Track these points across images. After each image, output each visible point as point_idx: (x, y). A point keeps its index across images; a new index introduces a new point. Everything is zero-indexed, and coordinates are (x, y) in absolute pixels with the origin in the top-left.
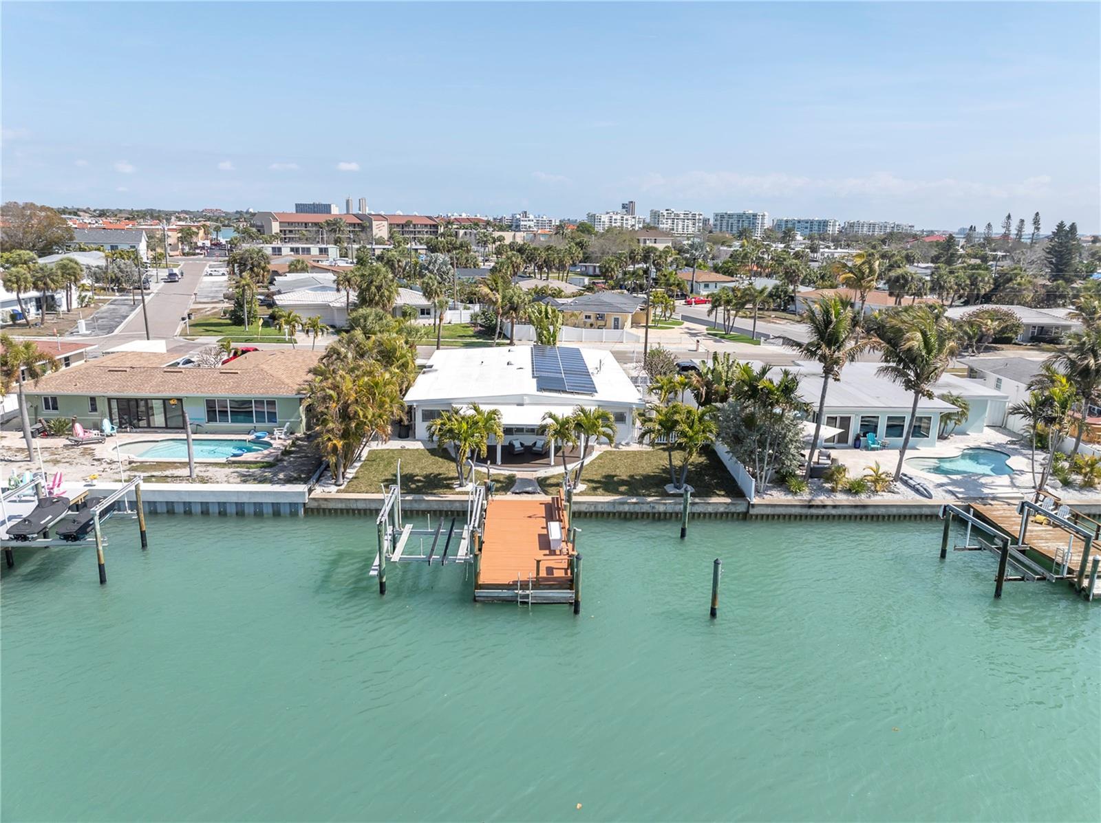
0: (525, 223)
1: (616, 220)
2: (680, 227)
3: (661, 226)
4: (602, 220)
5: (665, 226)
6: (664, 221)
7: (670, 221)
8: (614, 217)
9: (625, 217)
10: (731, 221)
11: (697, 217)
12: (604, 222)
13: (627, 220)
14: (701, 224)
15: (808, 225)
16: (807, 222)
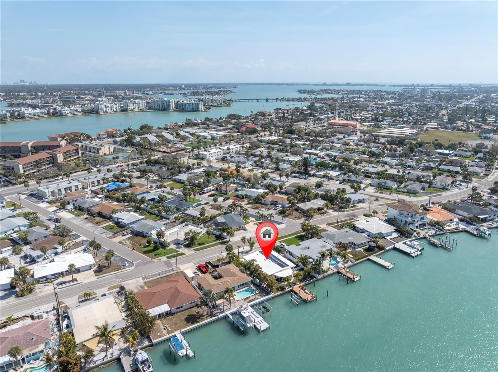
0: (65, 112)
1: (108, 106)
2: (137, 107)
3: (129, 107)
4: (102, 107)
5: (131, 107)
6: (130, 105)
7: (132, 105)
8: (107, 105)
9: (112, 105)
10: (158, 103)
11: (143, 102)
12: (103, 108)
13: (113, 106)
14: (145, 105)
15: (191, 105)
16: (191, 104)
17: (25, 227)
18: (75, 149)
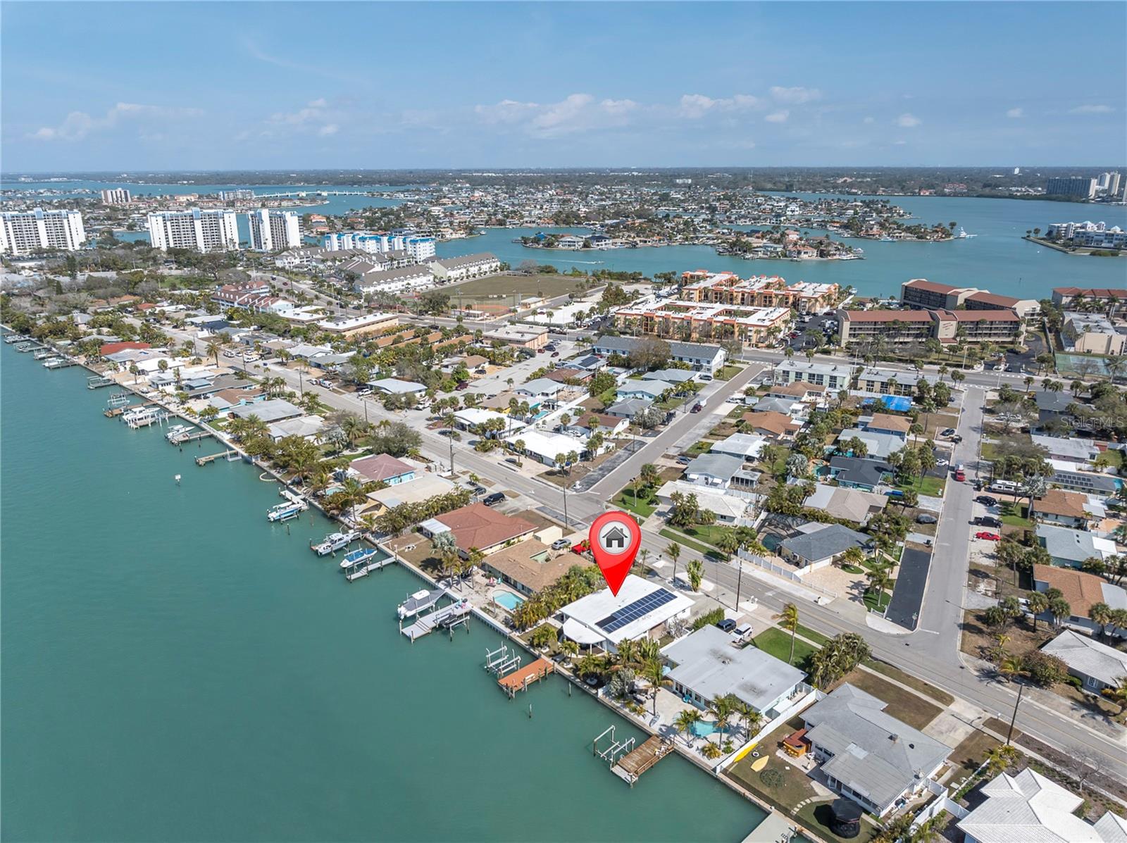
17: (650, 397)
18: (1013, 320)
